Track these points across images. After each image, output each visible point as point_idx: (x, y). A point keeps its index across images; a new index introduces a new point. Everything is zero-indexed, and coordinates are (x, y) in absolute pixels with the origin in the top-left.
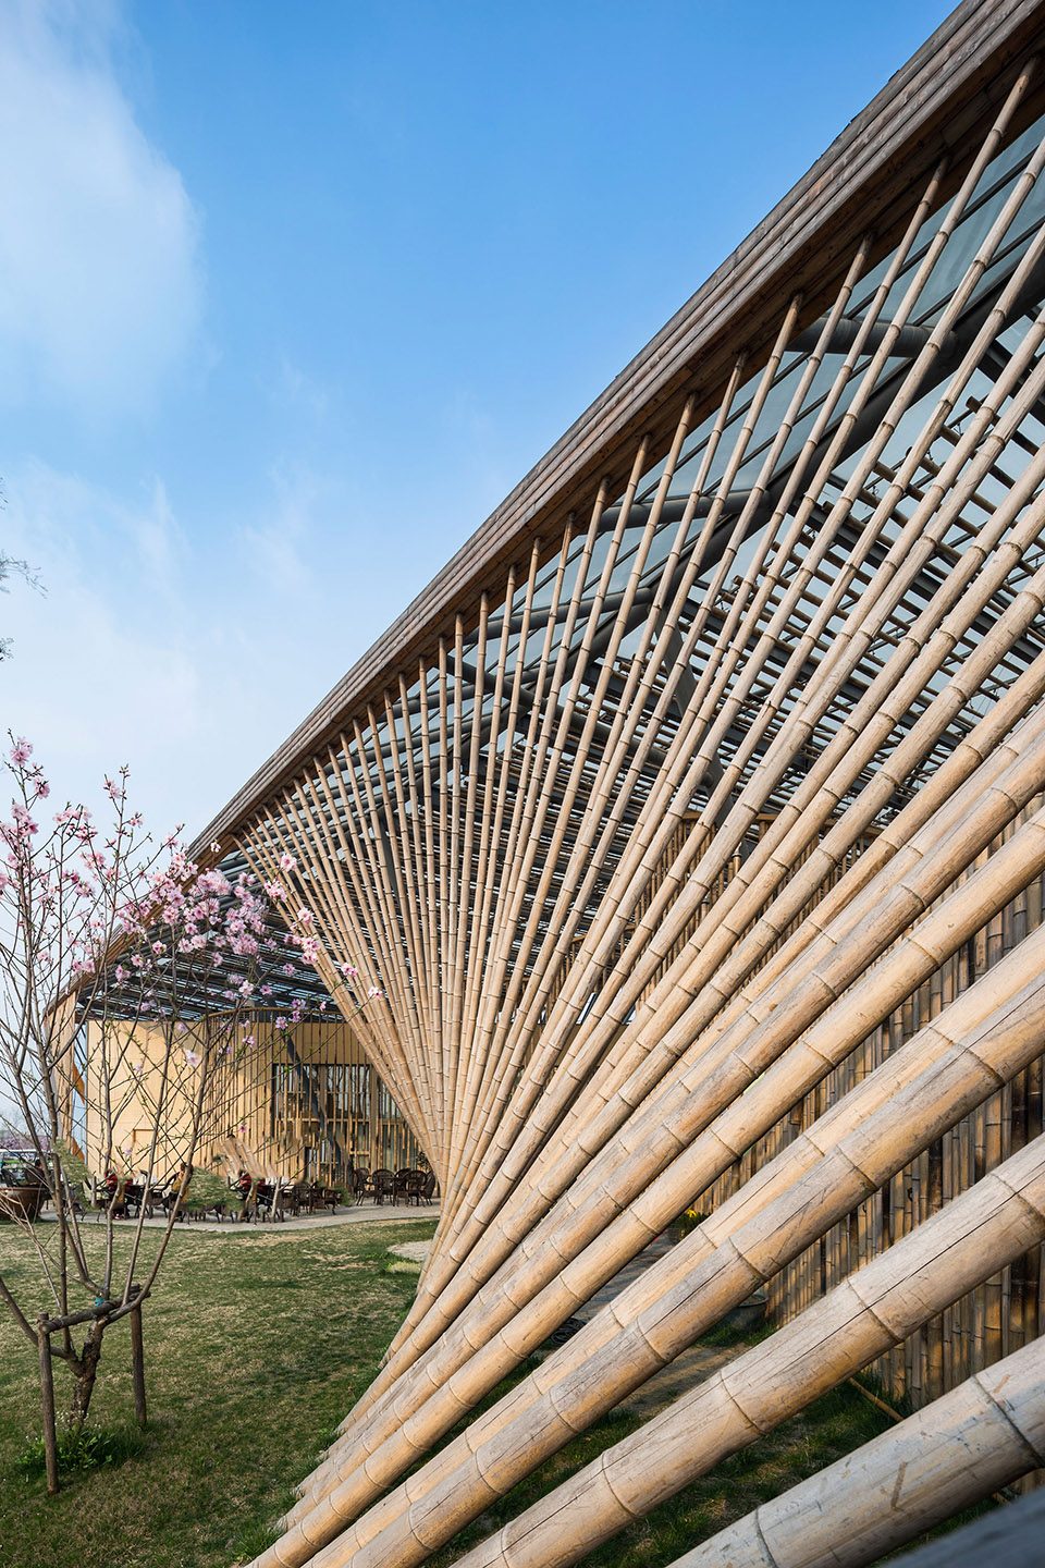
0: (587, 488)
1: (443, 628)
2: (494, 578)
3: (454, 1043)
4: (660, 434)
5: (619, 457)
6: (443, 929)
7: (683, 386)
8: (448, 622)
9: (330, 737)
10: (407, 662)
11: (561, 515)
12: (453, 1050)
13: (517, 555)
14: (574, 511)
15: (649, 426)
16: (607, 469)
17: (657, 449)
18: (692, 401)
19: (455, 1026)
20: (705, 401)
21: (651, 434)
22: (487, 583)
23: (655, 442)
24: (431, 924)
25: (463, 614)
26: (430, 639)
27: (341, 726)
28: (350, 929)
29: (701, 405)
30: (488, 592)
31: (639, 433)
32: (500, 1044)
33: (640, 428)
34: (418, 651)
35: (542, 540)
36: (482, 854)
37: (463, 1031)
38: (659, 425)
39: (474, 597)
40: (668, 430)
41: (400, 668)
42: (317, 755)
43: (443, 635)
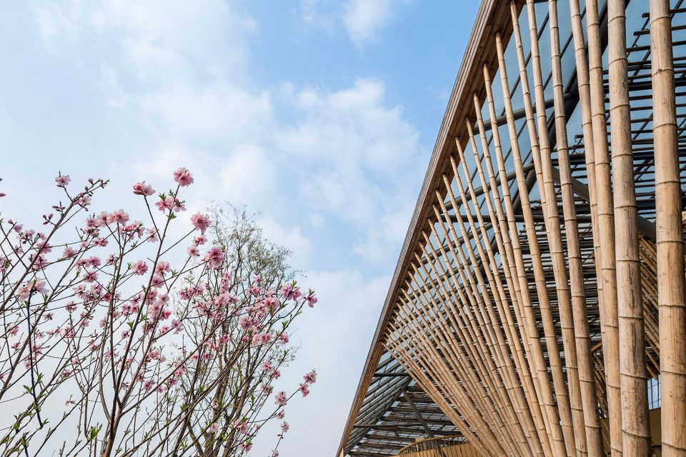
0: (468, 102)
1: (432, 201)
2: (445, 166)
3: (531, 429)
4: (491, 60)
5: (476, 81)
6: (489, 344)
7: (490, 33)
8: (433, 197)
9: (404, 276)
10: (423, 225)
11: (462, 121)
12: (533, 435)
13: (450, 150)
14: (467, 116)
15: (483, 60)
16: (474, 88)
17: (493, 66)
18: (498, 34)
19: (525, 413)
20: (505, 31)
21: (486, 62)
22: (443, 169)
23: (490, 64)
24: (481, 344)
25: (438, 189)
26: (429, 208)
27: (407, 268)
28: (443, 370)
29: (504, 35)
30: (445, 173)
31: (481, 65)
32: (567, 412)
33: (480, 62)
34: (426, 216)
35: (459, 137)
36: (498, 304)
37: (533, 415)
38: (488, 56)
39: (440, 179)
40: (494, 55)
41: (421, 228)
42: (402, 287)
43: (434, 203)
